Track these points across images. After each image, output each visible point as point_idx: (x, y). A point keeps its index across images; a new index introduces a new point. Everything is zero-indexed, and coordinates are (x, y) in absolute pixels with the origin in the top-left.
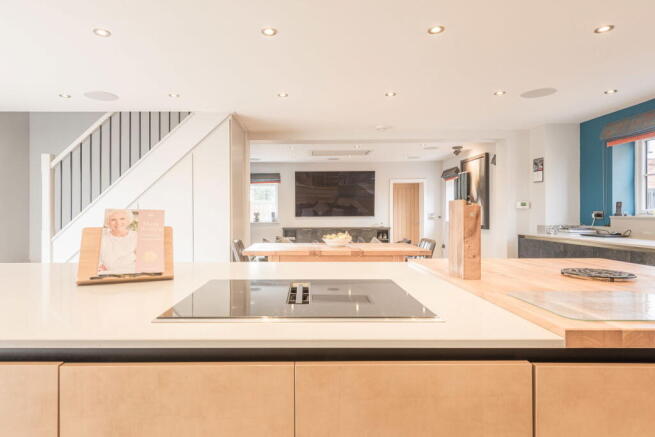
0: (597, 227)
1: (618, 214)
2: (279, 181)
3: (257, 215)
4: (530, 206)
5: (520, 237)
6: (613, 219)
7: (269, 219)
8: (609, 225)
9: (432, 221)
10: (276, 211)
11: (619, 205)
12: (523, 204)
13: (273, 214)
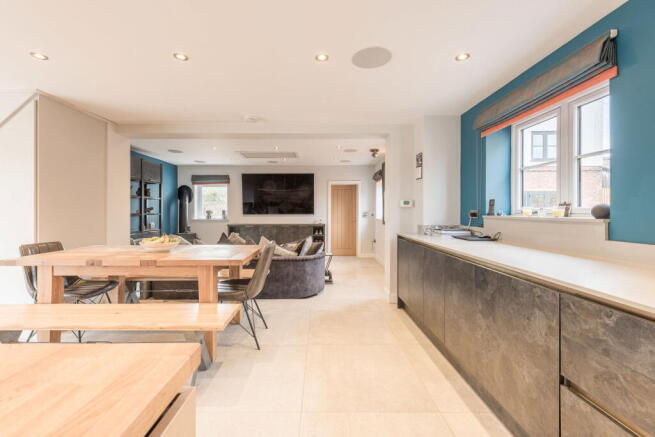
0: (471, 228)
1: (491, 213)
2: (228, 182)
3: (209, 213)
4: (414, 205)
5: (399, 237)
6: (486, 219)
7: (219, 217)
8: (482, 226)
9: (365, 219)
10: (226, 209)
11: (492, 203)
12: (406, 203)
13: (224, 212)
